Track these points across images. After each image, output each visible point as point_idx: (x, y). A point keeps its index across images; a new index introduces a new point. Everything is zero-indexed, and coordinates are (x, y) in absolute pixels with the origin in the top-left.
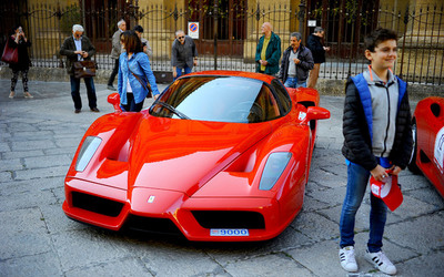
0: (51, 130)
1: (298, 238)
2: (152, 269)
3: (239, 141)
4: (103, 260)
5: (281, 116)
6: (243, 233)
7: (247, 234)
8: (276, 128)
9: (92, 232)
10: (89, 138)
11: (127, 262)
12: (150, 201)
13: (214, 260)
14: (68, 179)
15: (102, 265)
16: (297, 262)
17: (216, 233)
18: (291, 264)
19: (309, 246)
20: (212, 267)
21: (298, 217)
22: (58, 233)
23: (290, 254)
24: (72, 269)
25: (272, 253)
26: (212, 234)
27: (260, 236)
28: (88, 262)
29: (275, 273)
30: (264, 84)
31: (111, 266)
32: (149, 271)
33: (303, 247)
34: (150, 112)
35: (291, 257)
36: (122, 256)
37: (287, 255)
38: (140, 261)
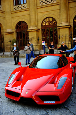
0: (7, 71)
1: (71, 103)
2: (27, 113)
4: (14, 110)
5: (65, 66)
6: (53, 102)
7: (54, 103)
9: (12, 101)
10: (12, 75)
11: (21, 111)
12: (27, 93)
13: (45, 110)
14: (6, 87)
15: (14, 112)
16: (70, 111)
17: (46, 102)
18: (68, 112)
19: (74, 105)
20: (45, 112)
21: (71, 95)
22: (3, 102)
23: (68, 108)
24: (5, 113)
25: (63, 108)
26: (44, 103)
27: (59, 103)
28: (10, 111)
30: (60, 57)
31: (16, 112)
32: (26, 114)
33: (72, 105)
34: (29, 67)
35: (68, 109)
36: (19, 109)
37: (67, 108)
38: (24, 111)
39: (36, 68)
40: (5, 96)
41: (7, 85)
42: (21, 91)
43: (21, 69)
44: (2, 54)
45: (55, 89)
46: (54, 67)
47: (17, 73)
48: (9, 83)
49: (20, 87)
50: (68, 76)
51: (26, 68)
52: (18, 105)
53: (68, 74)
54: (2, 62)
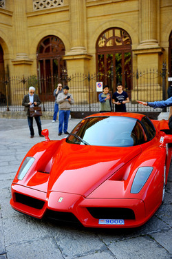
0: (15, 149)
1: (160, 225)
2: (61, 246)
3: (124, 155)
4: (31, 239)
5: (148, 140)
6: (120, 223)
7: (123, 223)
8: (144, 149)
9: (27, 218)
10: (28, 158)
11: (46, 240)
12: (60, 201)
13: (101, 240)
14: (13, 184)
15: (30, 242)
16: (158, 243)
17: (103, 222)
18: (153, 244)
19: (167, 231)
20: (101, 245)
21: (159, 208)
22: (7, 218)
23: (153, 236)
24: (11, 244)
25: (141, 236)
26: (100, 223)
27: (133, 224)
28: (22, 239)
29: (142, 252)
30: (138, 121)
31: (35, 243)
32: (58, 247)
33: (163, 231)
34: (67, 140)
35: (153, 239)
36: (43, 236)
37: (151, 237)
38: (54, 240)
39: (82, 144)
40: (10, 205)
41: (16, 181)
42: (48, 196)
43: (49, 145)
44: (4, 109)
45: (124, 192)
46: (122, 144)
47: (38, 155)
48: (21, 177)
49: (44, 186)
50: (154, 165)
51: (59, 142)
52: (39, 227)
53: (155, 160)
54: (6, 128)
